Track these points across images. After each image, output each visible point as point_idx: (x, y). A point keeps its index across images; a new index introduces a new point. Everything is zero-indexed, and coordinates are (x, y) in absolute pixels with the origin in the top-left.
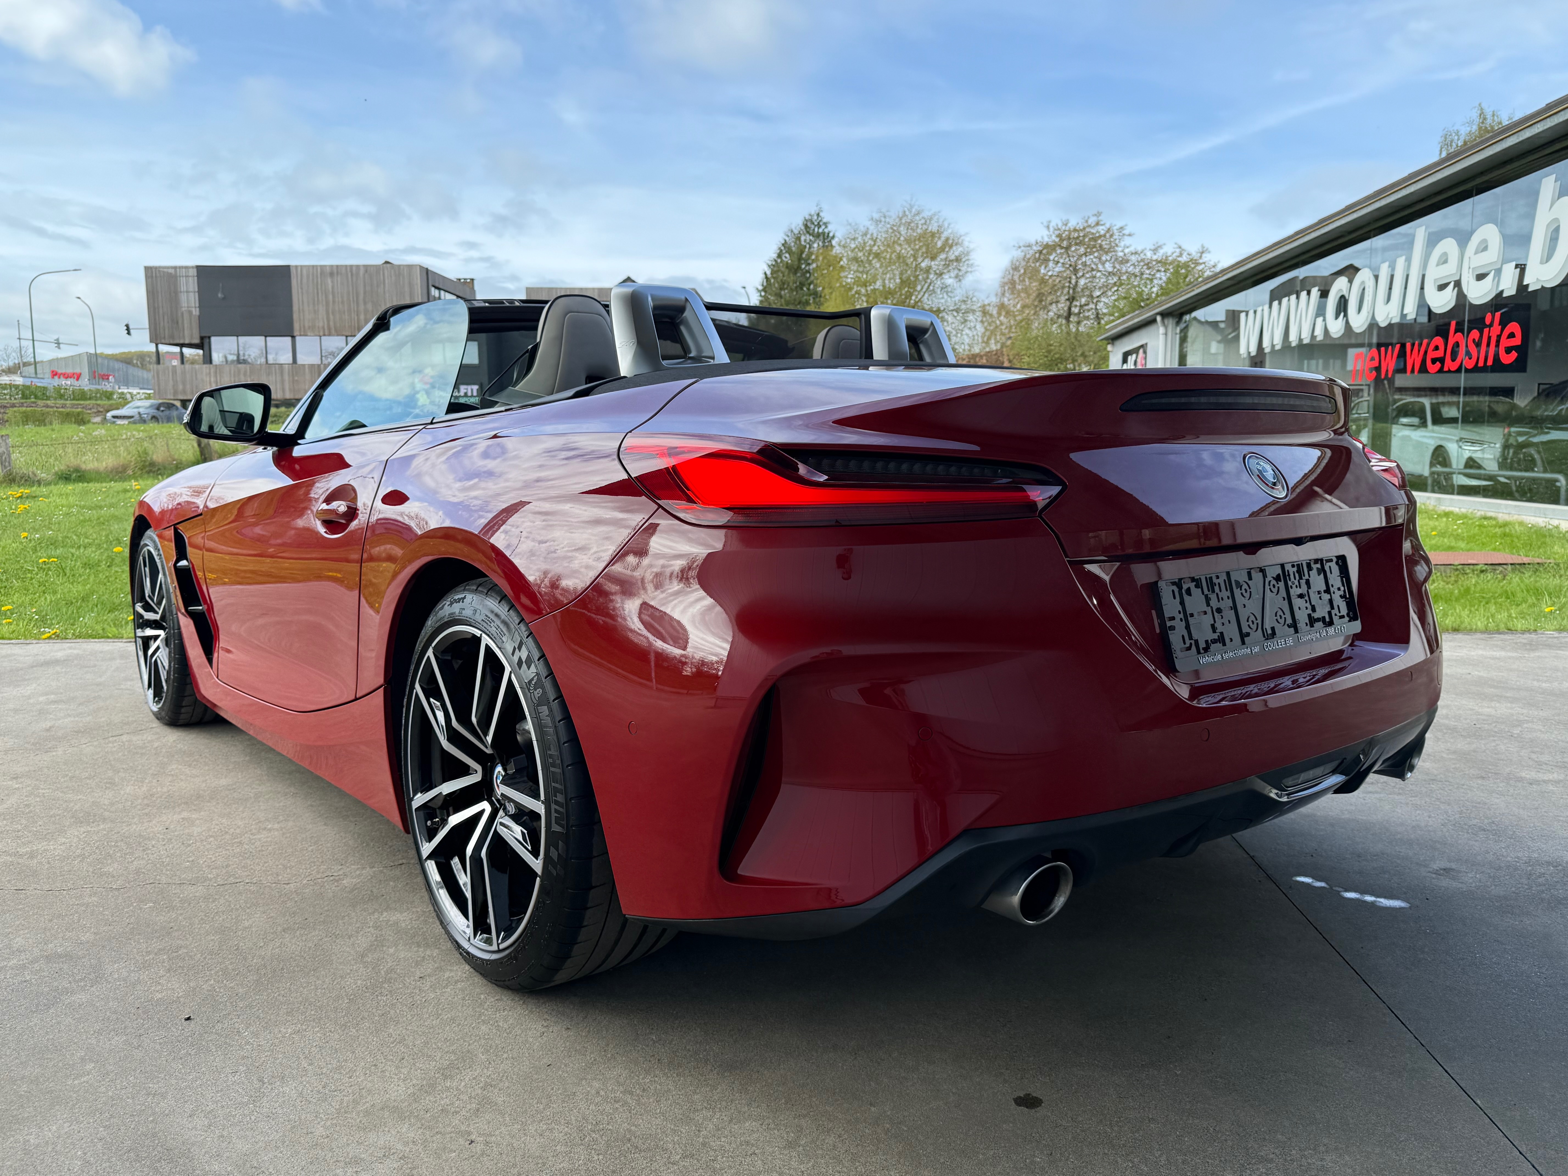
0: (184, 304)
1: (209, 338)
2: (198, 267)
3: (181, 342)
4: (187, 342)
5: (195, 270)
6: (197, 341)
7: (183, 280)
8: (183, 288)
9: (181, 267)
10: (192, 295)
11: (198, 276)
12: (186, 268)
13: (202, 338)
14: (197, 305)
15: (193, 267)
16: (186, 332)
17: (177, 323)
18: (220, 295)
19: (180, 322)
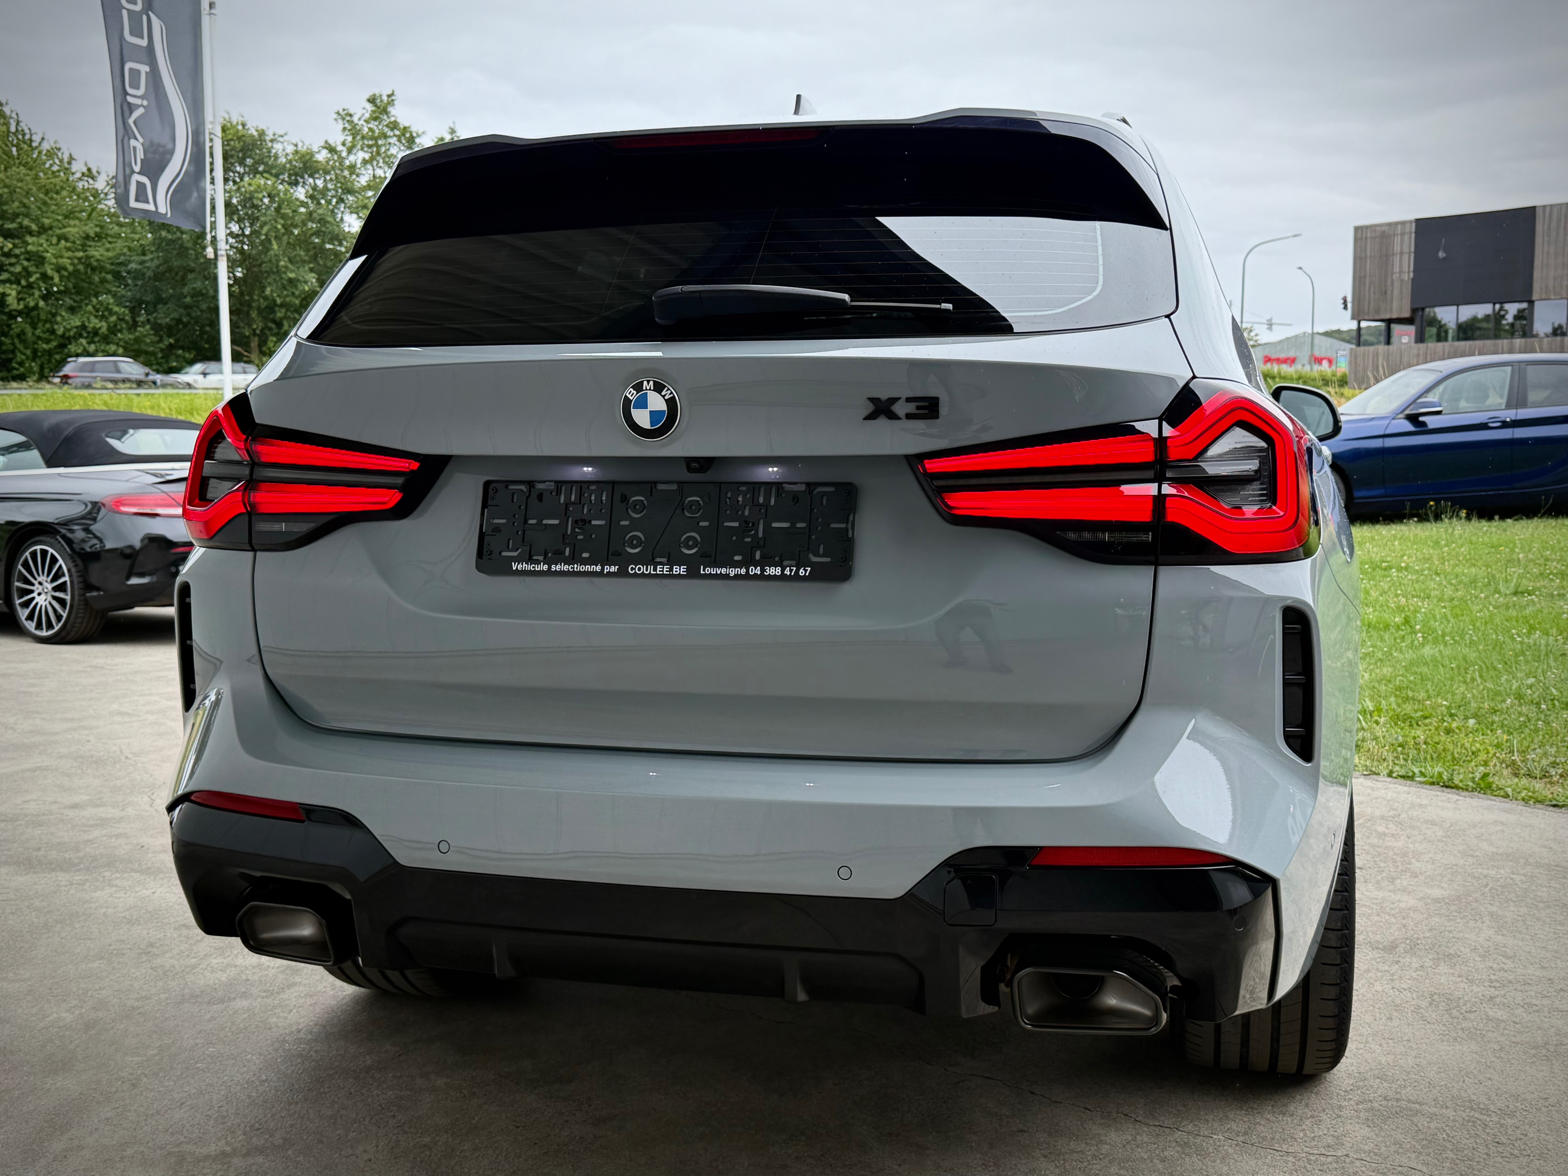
0: (1397, 269)
1: (1423, 309)
2: (1418, 221)
3: (1387, 316)
4: (1394, 316)
5: (1414, 224)
6: (1406, 314)
7: (1398, 239)
8: (1397, 249)
9: (1396, 224)
10: (1406, 257)
11: (1416, 233)
12: (1403, 223)
13: (1414, 311)
14: (1412, 268)
15: (1411, 222)
16: (1395, 305)
17: (1386, 293)
18: (1441, 254)
19: (1389, 292)
